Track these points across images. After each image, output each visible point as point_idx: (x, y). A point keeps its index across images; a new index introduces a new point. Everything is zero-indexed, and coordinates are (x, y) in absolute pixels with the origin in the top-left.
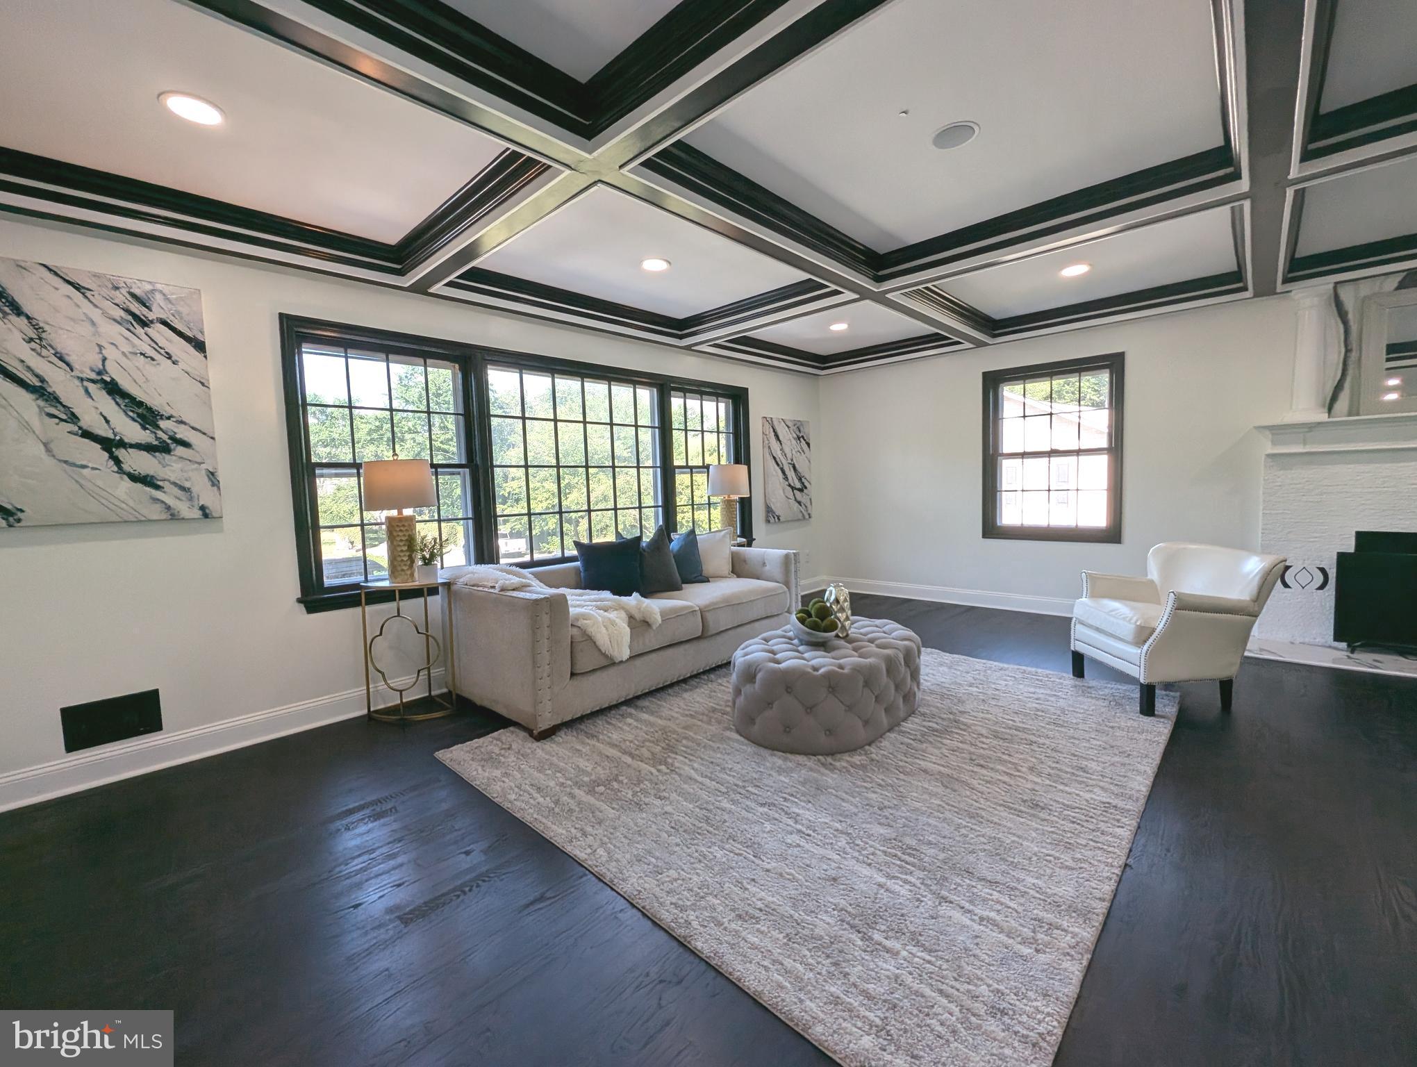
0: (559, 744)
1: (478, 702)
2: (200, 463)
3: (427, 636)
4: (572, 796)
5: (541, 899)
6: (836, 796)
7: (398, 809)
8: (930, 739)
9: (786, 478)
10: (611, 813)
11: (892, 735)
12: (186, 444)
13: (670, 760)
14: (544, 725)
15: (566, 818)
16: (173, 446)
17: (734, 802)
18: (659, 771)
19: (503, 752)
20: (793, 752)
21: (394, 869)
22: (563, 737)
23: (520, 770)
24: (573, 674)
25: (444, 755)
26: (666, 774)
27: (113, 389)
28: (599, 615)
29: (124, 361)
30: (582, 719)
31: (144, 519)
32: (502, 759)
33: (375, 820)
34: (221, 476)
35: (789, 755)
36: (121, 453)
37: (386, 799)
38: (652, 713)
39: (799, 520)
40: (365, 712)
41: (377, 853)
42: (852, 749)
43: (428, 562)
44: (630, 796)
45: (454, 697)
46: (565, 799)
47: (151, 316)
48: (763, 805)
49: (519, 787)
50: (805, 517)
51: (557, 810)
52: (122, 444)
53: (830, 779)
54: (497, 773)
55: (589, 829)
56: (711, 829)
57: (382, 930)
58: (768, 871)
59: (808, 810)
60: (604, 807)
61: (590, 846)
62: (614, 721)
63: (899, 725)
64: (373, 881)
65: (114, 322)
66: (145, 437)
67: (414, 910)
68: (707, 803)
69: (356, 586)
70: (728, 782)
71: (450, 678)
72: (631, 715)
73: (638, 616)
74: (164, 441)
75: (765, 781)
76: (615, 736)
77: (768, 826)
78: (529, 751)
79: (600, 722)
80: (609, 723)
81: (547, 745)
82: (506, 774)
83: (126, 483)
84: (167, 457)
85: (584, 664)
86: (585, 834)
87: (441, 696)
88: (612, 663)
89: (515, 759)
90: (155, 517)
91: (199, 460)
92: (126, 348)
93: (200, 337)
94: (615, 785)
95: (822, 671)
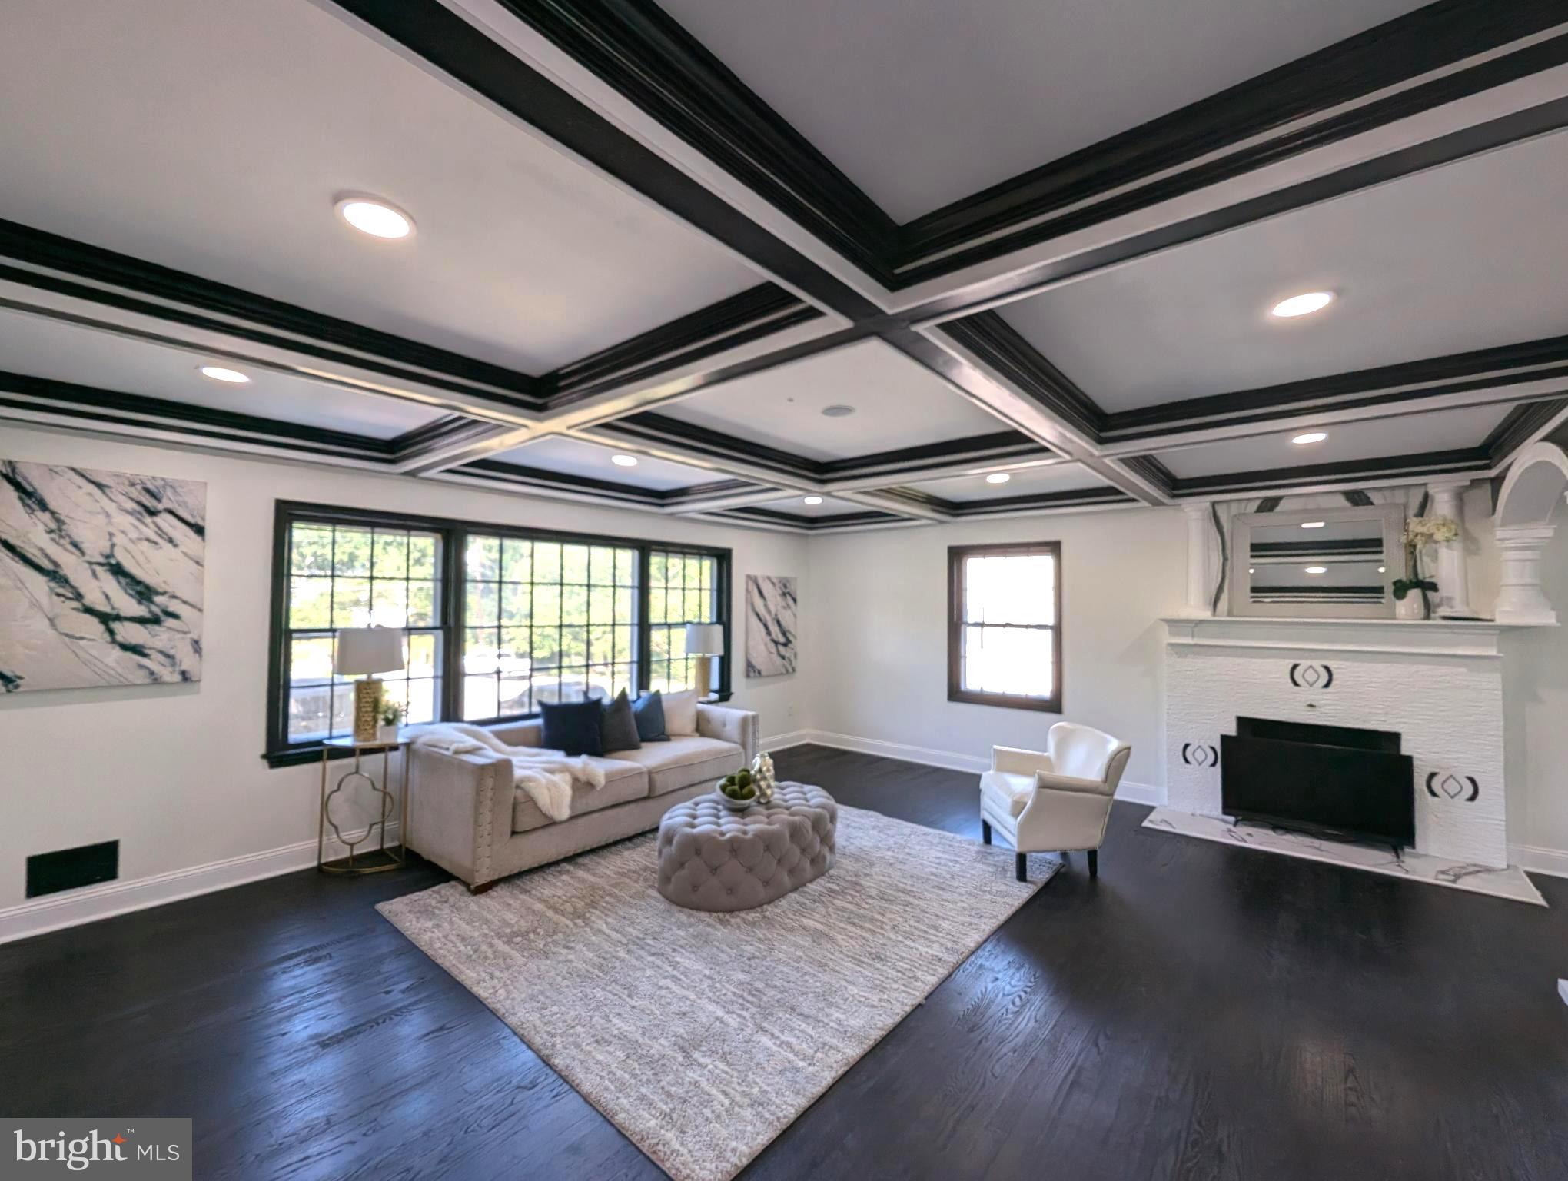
0: (493, 898)
1: (425, 856)
2: (185, 633)
3: (385, 793)
4: (491, 945)
5: (441, 1028)
6: (718, 948)
7: (333, 955)
8: (824, 899)
9: (769, 633)
10: (520, 960)
11: (793, 895)
12: (174, 616)
13: (588, 915)
14: (481, 880)
15: (480, 964)
16: (163, 617)
17: (629, 952)
18: (575, 924)
19: (439, 905)
20: (698, 909)
21: (320, 1005)
22: (501, 892)
23: (451, 923)
24: (514, 833)
25: (385, 908)
26: (580, 927)
27: (117, 570)
28: (544, 778)
29: (130, 546)
30: (520, 875)
31: (127, 683)
32: (437, 912)
33: (309, 966)
34: (204, 644)
35: (694, 912)
36: (116, 626)
37: (322, 947)
38: (588, 870)
39: (782, 674)
40: (315, 864)
41: (308, 993)
42: (751, 908)
43: (389, 722)
44: (541, 946)
45: (403, 849)
46: (484, 948)
47: (160, 507)
48: (653, 955)
49: (446, 937)
50: (790, 671)
51: (474, 957)
52: (118, 618)
53: (721, 932)
54: (429, 924)
55: (497, 973)
56: (601, 974)
57: (303, 1052)
58: (634, 1007)
59: (689, 959)
60: (514, 953)
61: (494, 987)
62: (550, 878)
63: (804, 885)
64: (301, 1015)
65: (124, 513)
66: (140, 611)
67: (333, 1037)
68: (606, 952)
69: (319, 743)
70: (631, 935)
71: (401, 833)
72: (568, 871)
73: (583, 778)
74: (157, 615)
75: (665, 935)
76: (547, 892)
77: (649, 973)
78: (463, 905)
79: (536, 878)
80: (544, 879)
81: (483, 899)
82: (438, 926)
83: (117, 652)
84: (156, 628)
85: (526, 821)
86: (492, 977)
87: (391, 849)
88: (552, 823)
89: (449, 912)
90: (139, 682)
91: (186, 630)
92: (134, 535)
93: (200, 523)
94: (532, 936)
95: (728, 836)
